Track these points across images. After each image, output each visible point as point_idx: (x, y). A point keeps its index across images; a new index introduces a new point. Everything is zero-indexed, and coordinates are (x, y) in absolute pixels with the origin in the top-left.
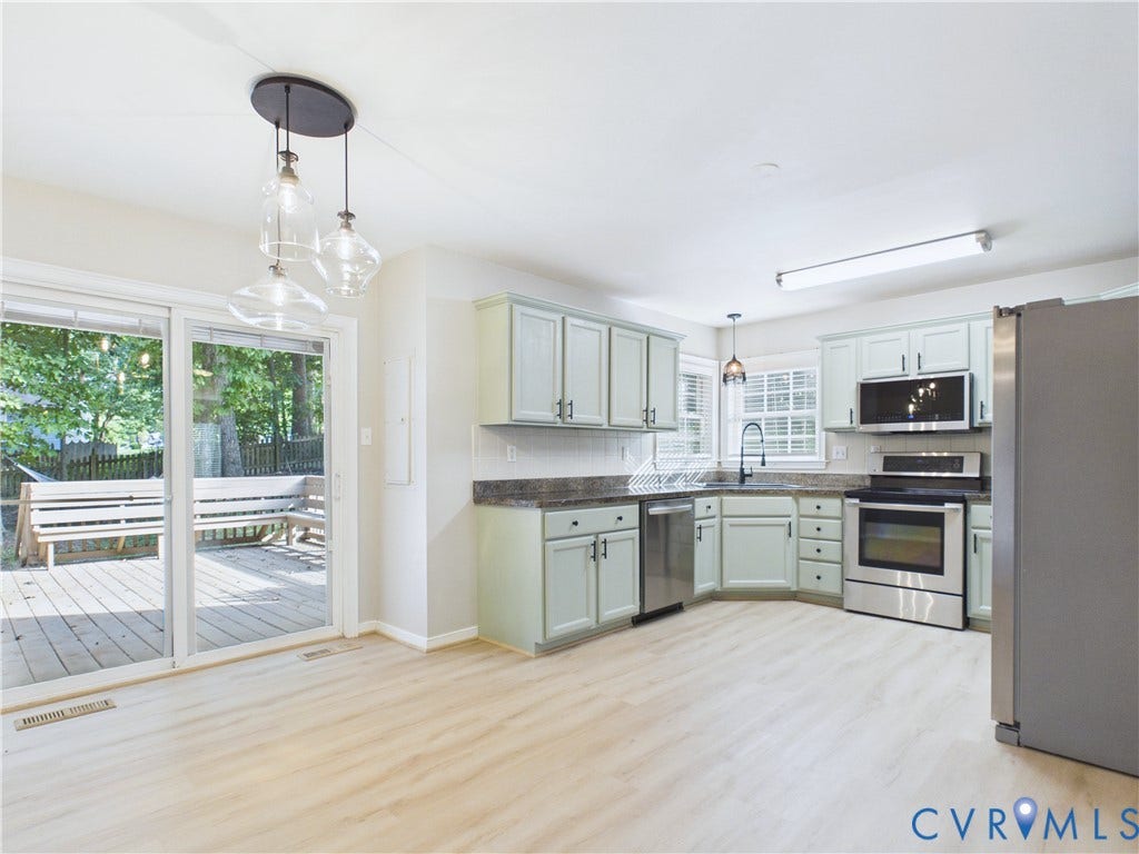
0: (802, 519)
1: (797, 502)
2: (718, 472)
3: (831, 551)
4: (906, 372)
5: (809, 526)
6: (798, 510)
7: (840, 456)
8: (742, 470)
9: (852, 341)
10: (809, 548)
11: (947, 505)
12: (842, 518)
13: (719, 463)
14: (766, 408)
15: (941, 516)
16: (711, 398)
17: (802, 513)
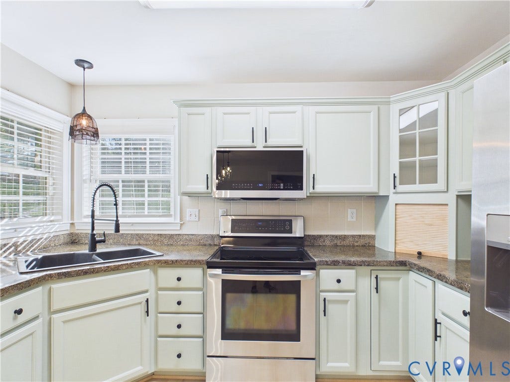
0: (159, 292)
1: (156, 273)
2: (71, 234)
3: (192, 324)
4: (255, 144)
5: (168, 300)
6: (157, 283)
7: (193, 218)
8: (93, 235)
9: (207, 110)
10: (168, 324)
11: (303, 273)
12: (204, 289)
13: (72, 224)
14: (123, 170)
15: (298, 283)
16: (62, 156)
17: (161, 285)
